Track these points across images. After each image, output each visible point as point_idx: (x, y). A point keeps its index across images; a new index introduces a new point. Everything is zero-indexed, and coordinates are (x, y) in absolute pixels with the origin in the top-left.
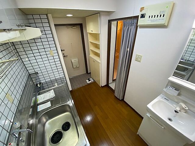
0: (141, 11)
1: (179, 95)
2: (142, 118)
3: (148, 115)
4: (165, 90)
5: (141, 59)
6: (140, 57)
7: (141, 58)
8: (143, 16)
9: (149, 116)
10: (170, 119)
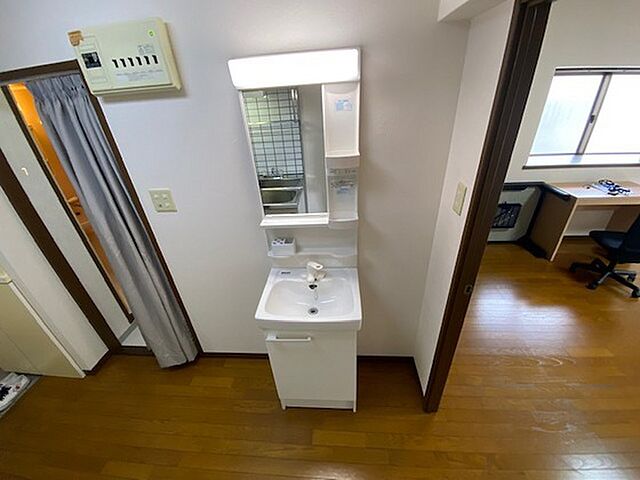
0: (76, 43)
1: (298, 249)
2: (265, 357)
3: (271, 337)
4: (270, 254)
5: (171, 203)
6: (164, 196)
7: (169, 199)
8: (92, 61)
9: (274, 339)
10: (313, 311)
